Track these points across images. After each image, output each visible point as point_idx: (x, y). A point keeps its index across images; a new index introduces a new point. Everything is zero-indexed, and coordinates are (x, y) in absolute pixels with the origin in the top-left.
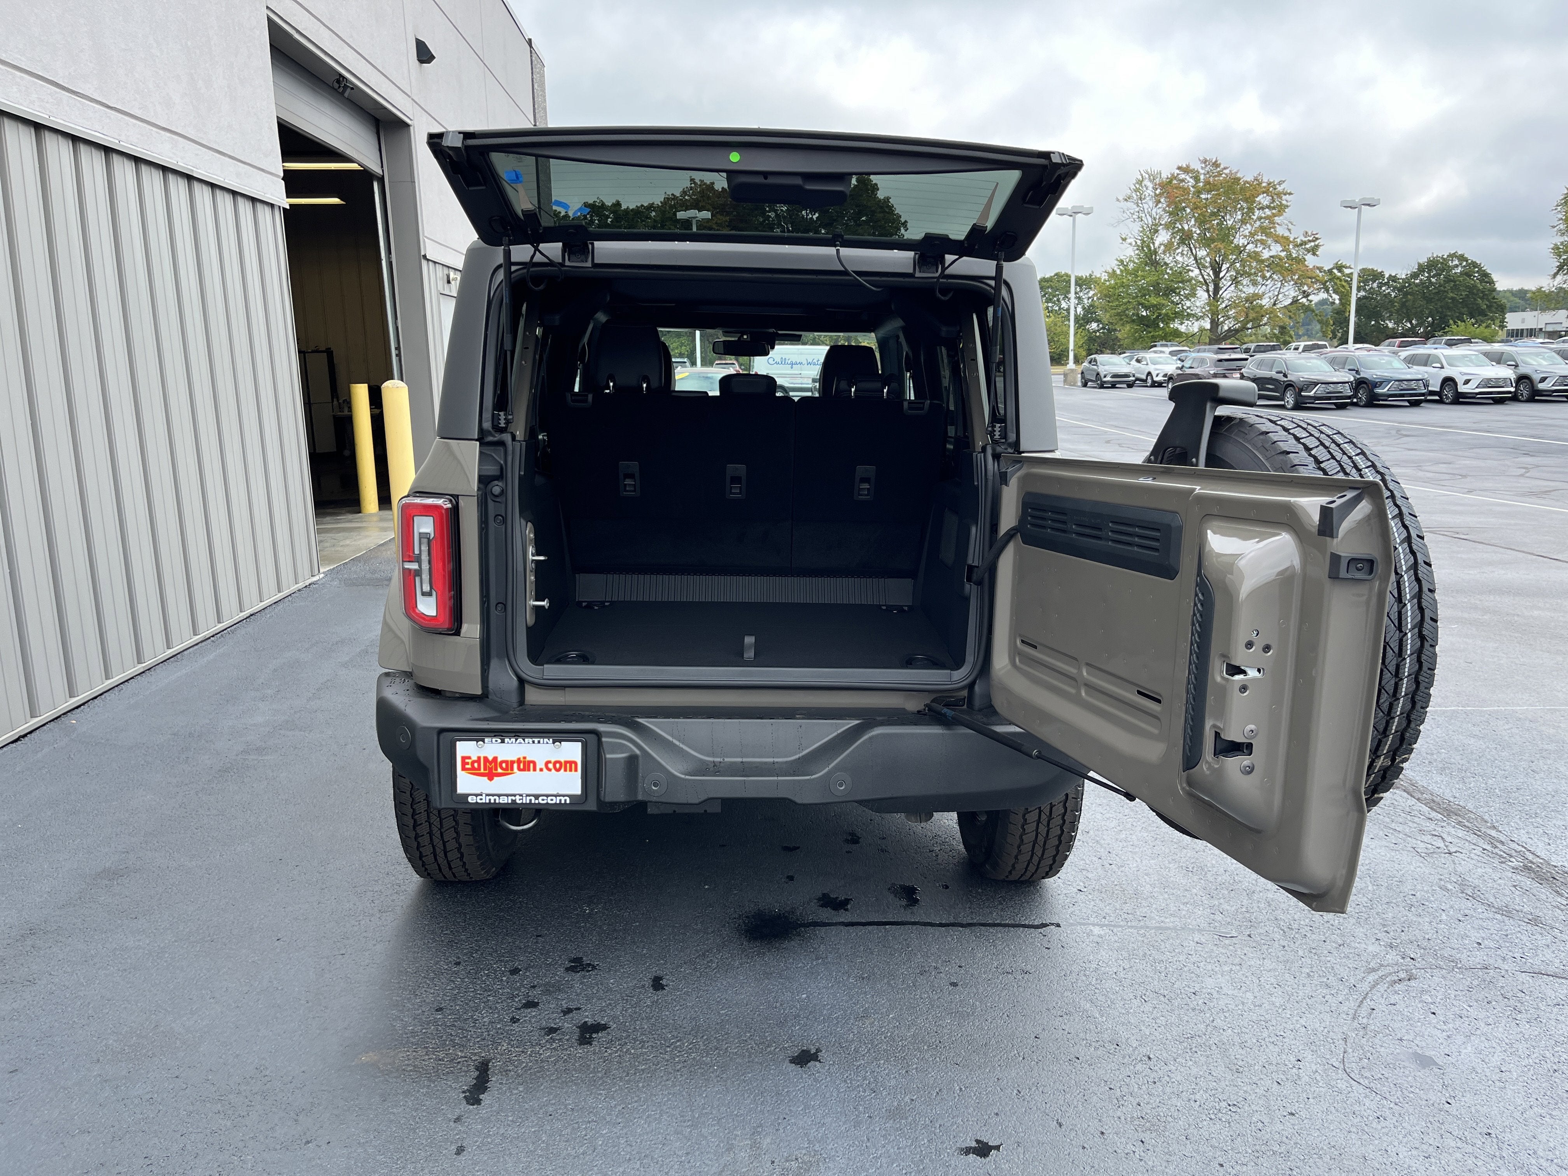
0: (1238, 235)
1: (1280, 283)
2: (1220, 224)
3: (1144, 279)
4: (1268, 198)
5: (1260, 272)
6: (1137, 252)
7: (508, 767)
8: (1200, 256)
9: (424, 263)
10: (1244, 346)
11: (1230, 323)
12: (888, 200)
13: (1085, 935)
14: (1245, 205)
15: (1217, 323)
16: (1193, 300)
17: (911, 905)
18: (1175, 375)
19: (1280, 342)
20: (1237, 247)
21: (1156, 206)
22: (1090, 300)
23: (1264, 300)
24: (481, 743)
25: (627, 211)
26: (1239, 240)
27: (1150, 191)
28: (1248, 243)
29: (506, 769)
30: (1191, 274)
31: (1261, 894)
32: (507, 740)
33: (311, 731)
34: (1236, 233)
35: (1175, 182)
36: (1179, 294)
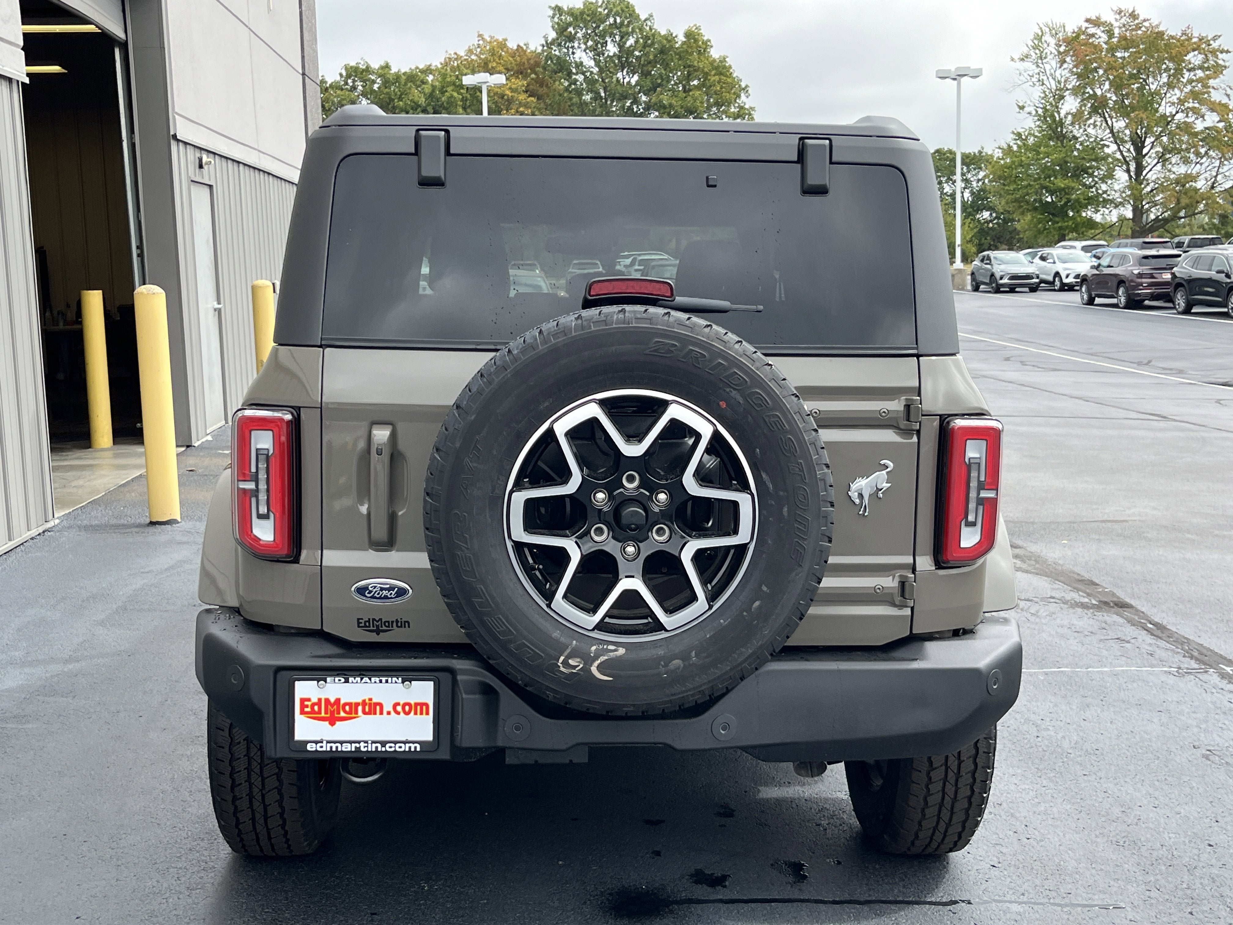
0: (1163, 103)
1: (1218, 161)
2: (1141, 88)
3: (1048, 157)
4: (1201, 57)
5: (1192, 147)
6: (1038, 123)
7: (351, 710)
8: (1117, 128)
9: (173, 144)
10: (1176, 240)
11: (1158, 210)
12: (724, 58)
13: (1001, 912)
14: (1171, 65)
15: (1141, 211)
16: (1110, 182)
17: (799, 881)
18: (1089, 275)
19: (1221, 234)
20: (1164, 116)
21: (1060, 67)
22: (980, 183)
23: (1198, 183)
24: (322, 682)
25: (397, 76)
26: (1166, 109)
27: (1052, 48)
28: (1177, 112)
29: (350, 712)
30: (1106, 150)
31: (1204, 870)
32: (351, 679)
33: (74, 697)
34: (1162, 100)
35: (1083, 37)
36: (1091, 175)
